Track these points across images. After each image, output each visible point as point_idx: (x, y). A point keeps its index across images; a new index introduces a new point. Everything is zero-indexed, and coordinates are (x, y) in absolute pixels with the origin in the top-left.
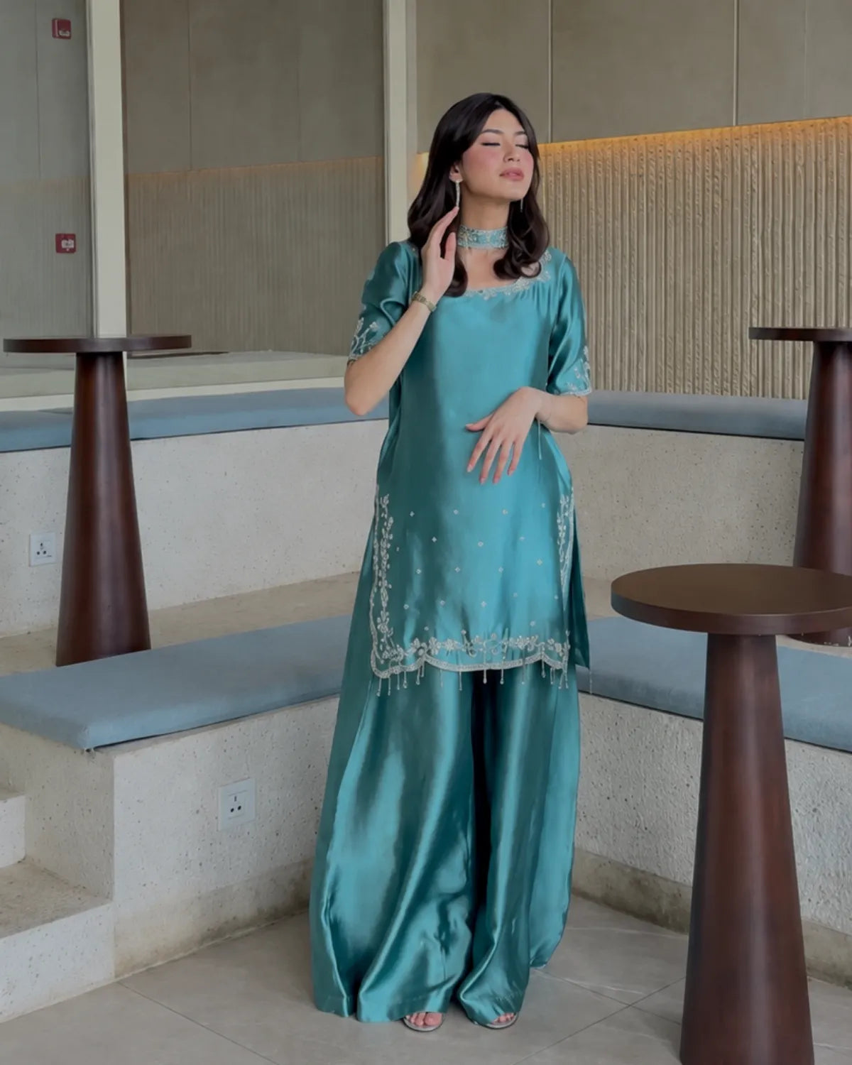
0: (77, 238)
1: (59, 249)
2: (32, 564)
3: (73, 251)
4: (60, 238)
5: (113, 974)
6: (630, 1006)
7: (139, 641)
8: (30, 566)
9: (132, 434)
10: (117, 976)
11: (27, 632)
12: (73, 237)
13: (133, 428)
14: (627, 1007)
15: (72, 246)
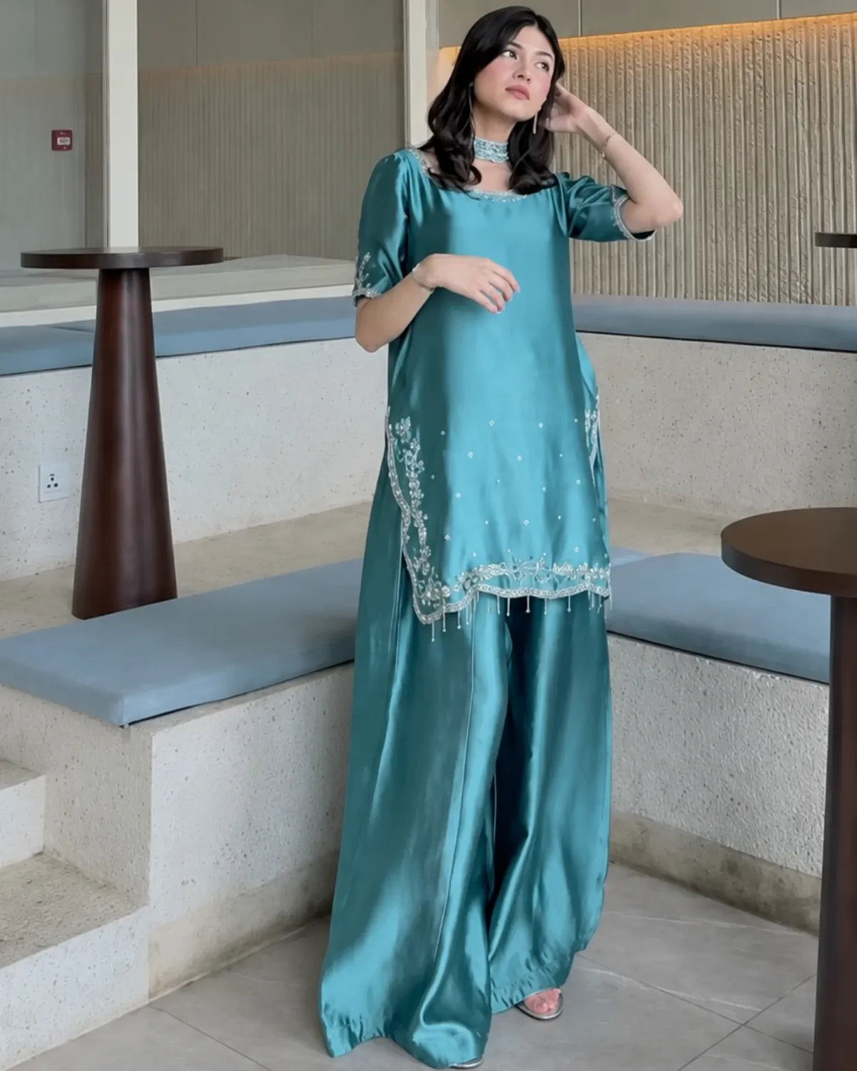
0: (74, 133)
1: (55, 147)
2: (42, 500)
3: (69, 147)
4: (55, 135)
5: (147, 995)
6: (742, 1025)
7: (165, 590)
8: (39, 502)
9: (157, 351)
10: (151, 996)
11: (35, 573)
12: (68, 133)
13: (159, 343)
14: (740, 1027)
15: (68, 143)
